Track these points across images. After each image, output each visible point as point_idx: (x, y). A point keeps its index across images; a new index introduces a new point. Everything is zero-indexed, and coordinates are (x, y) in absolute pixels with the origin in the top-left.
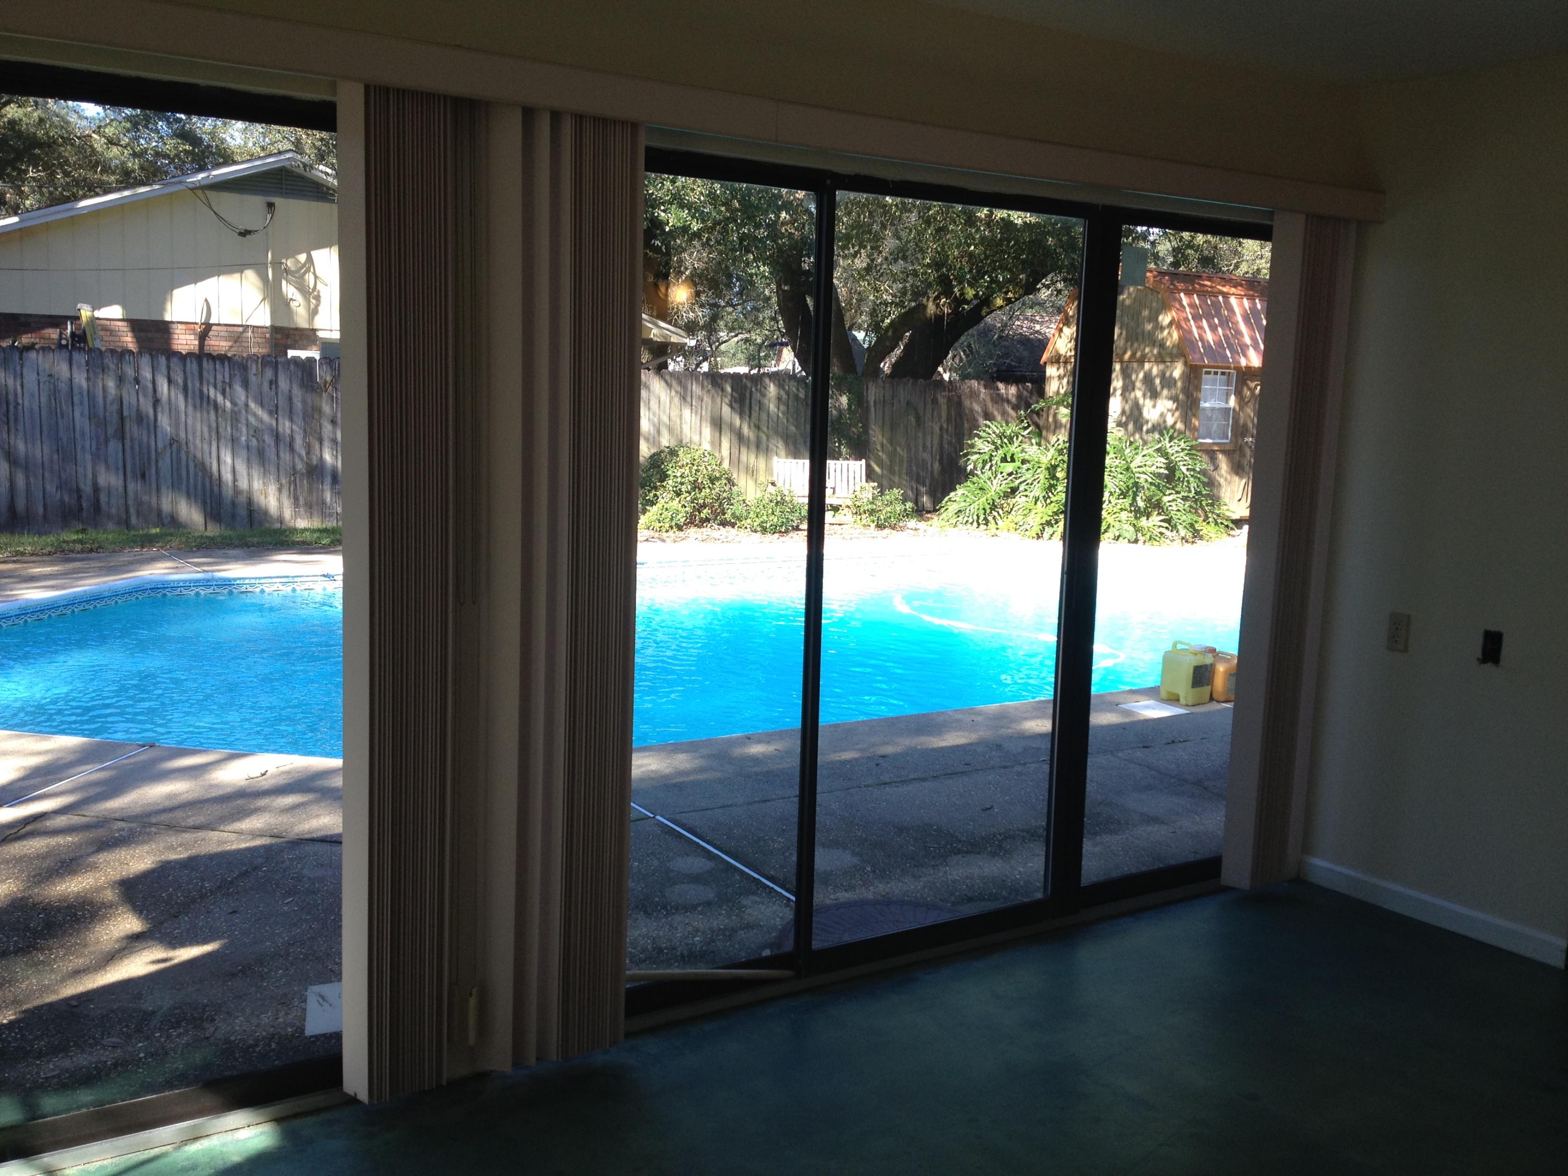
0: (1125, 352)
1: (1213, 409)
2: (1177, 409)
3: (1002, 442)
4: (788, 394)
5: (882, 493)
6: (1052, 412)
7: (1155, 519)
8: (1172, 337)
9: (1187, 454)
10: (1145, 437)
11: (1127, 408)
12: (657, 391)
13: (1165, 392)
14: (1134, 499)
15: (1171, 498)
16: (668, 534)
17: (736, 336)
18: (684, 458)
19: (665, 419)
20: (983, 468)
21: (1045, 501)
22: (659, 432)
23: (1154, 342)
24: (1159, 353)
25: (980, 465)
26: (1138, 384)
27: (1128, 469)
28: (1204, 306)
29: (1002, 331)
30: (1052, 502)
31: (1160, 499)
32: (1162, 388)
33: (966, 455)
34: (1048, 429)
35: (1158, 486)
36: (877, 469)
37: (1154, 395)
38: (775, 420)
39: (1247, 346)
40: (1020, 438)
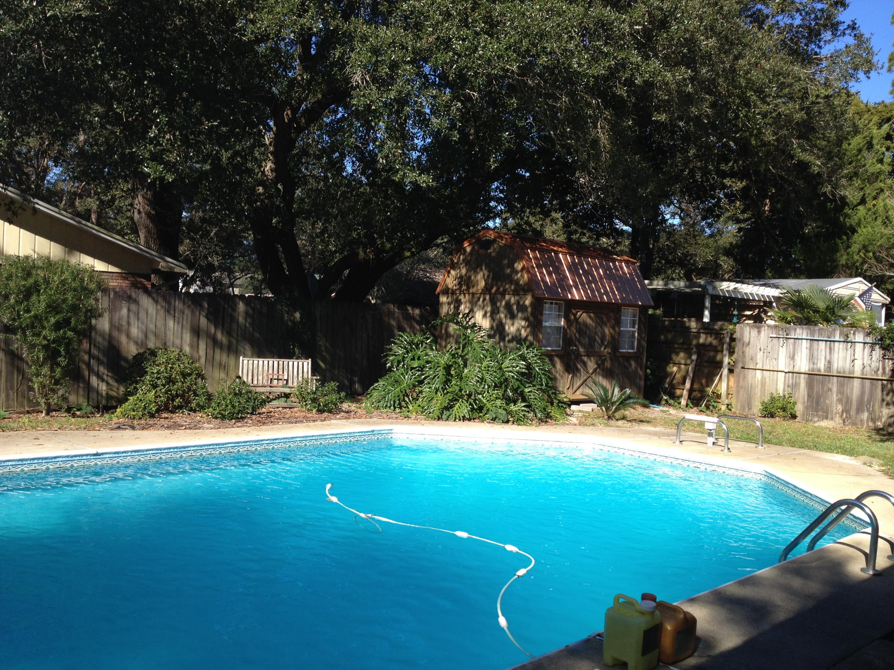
0: (492, 288)
1: (551, 327)
2: (528, 326)
3: (412, 347)
4: (253, 309)
5: (323, 385)
6: (444, 326)
7: (521, 405)
8: (523, 278)
9: (539, 358)
10: (507, 344)
11: (495, 325)
12: (145, 306)
13: (520, 315)
14: (505, 391)
15: (530, 389)
16: (139, 422)
17: (246, 275)
18: (161, 359)
19: (152, 327)
20: (398, 366)
21: (443, 391)
22: (146, 336)
23: (511, 281)
24: (515, 288)
25: (395, 364)
26: (502, 309)
27: (500, 369)
28: (543, 259)
29: (407, 276)
30: (448, 392)
31: (523, 391)
32: (518, 312)
33: (387, 355)
34: (441, 338)
35: (521, 381)
36: (322, 365)
37: (513, 317)
38: (243, 328)
39: (571, 286)
40: (424, 345)
